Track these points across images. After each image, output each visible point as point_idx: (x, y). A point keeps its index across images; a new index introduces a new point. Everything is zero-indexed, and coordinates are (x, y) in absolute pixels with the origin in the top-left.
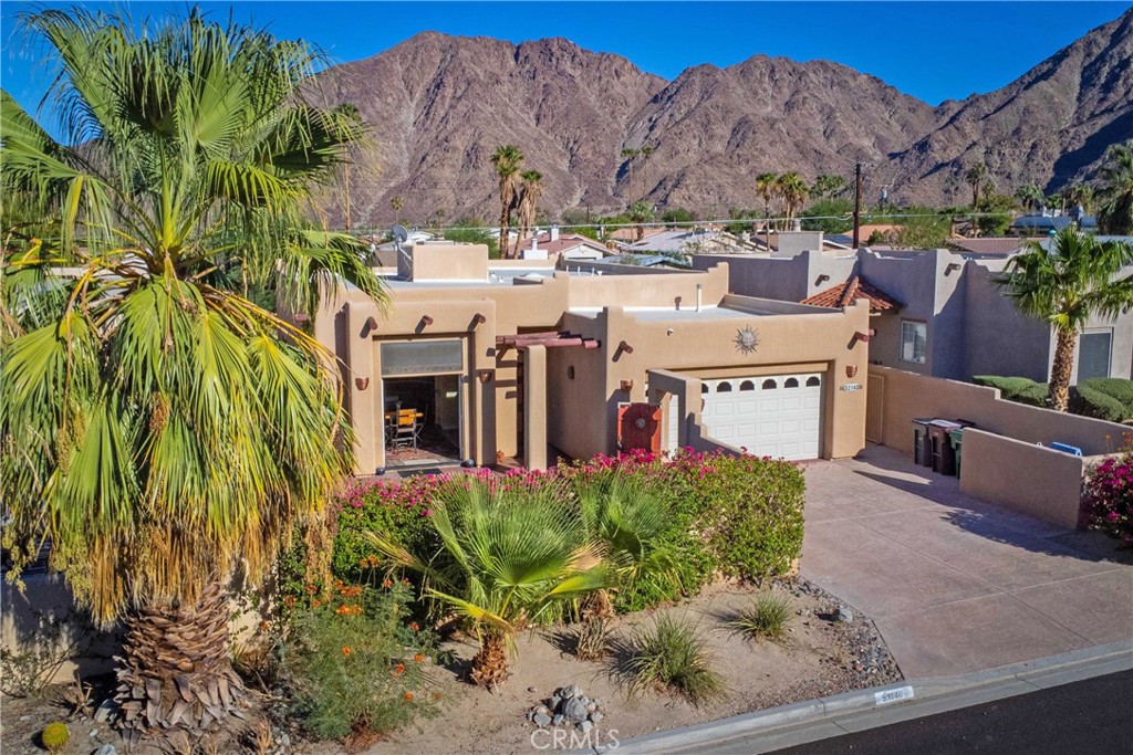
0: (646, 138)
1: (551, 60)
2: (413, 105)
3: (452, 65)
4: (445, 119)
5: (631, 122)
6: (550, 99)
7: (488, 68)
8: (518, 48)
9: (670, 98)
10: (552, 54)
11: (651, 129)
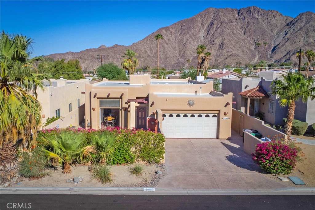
0: (283, 38)
1: (250, 14)
2: (204, 31)
3: (217, 18)
4: (213, 35)
5: (278, 32)
6: (249, 26)
7: (229, 18)
8: (239, 11)
9: (293, 24)
10: (251, 12)
11: (286, 35)
